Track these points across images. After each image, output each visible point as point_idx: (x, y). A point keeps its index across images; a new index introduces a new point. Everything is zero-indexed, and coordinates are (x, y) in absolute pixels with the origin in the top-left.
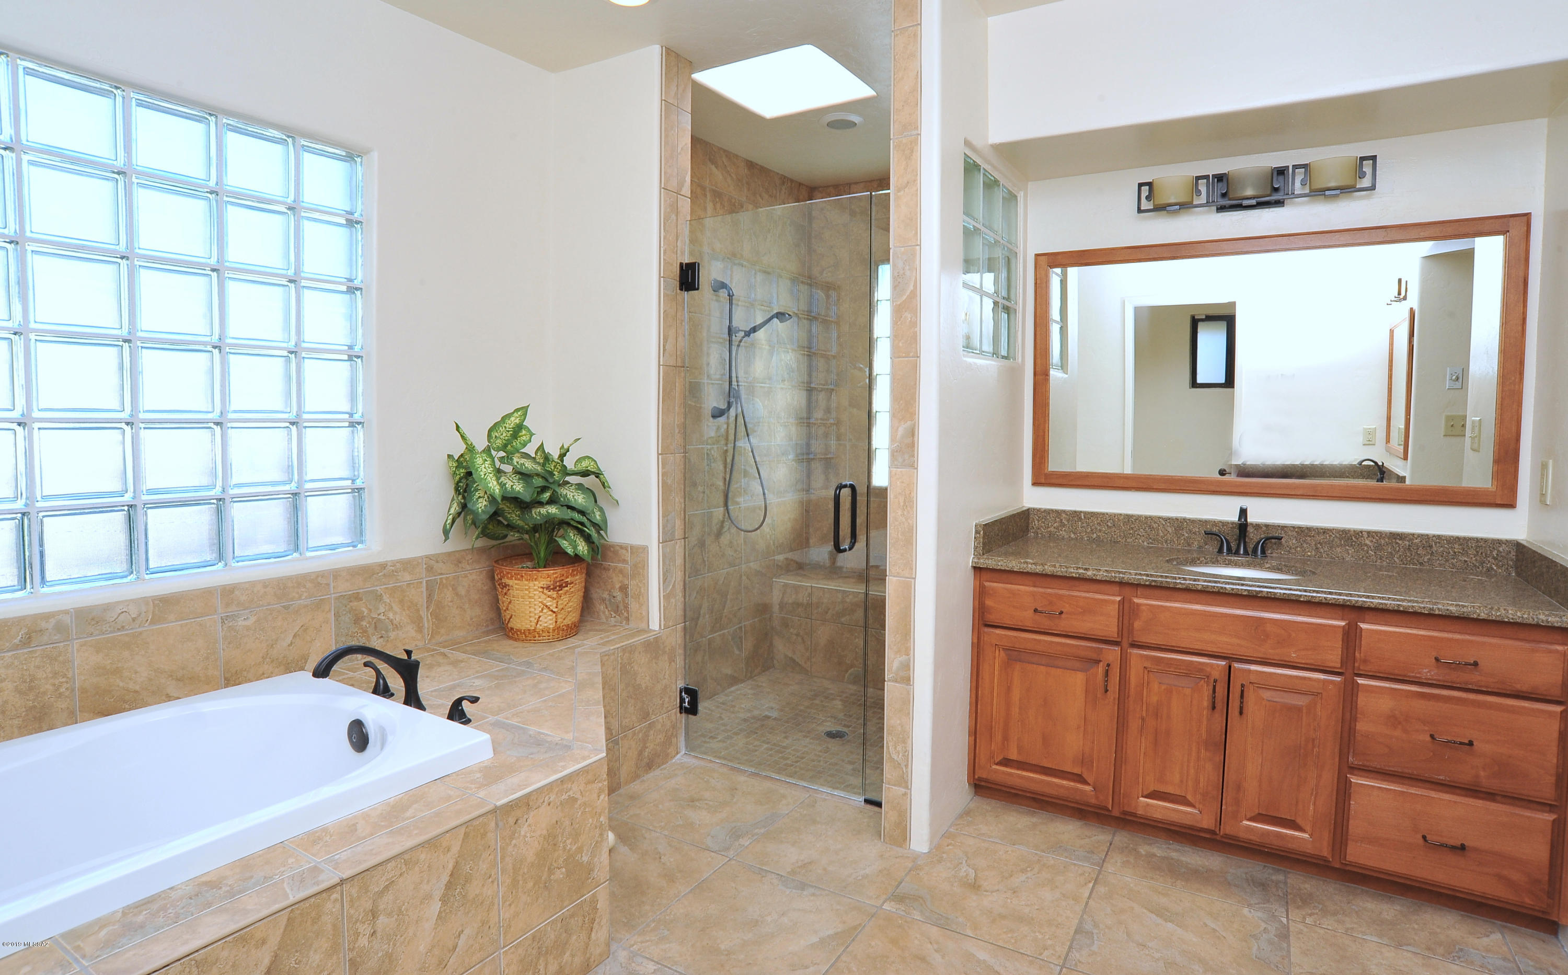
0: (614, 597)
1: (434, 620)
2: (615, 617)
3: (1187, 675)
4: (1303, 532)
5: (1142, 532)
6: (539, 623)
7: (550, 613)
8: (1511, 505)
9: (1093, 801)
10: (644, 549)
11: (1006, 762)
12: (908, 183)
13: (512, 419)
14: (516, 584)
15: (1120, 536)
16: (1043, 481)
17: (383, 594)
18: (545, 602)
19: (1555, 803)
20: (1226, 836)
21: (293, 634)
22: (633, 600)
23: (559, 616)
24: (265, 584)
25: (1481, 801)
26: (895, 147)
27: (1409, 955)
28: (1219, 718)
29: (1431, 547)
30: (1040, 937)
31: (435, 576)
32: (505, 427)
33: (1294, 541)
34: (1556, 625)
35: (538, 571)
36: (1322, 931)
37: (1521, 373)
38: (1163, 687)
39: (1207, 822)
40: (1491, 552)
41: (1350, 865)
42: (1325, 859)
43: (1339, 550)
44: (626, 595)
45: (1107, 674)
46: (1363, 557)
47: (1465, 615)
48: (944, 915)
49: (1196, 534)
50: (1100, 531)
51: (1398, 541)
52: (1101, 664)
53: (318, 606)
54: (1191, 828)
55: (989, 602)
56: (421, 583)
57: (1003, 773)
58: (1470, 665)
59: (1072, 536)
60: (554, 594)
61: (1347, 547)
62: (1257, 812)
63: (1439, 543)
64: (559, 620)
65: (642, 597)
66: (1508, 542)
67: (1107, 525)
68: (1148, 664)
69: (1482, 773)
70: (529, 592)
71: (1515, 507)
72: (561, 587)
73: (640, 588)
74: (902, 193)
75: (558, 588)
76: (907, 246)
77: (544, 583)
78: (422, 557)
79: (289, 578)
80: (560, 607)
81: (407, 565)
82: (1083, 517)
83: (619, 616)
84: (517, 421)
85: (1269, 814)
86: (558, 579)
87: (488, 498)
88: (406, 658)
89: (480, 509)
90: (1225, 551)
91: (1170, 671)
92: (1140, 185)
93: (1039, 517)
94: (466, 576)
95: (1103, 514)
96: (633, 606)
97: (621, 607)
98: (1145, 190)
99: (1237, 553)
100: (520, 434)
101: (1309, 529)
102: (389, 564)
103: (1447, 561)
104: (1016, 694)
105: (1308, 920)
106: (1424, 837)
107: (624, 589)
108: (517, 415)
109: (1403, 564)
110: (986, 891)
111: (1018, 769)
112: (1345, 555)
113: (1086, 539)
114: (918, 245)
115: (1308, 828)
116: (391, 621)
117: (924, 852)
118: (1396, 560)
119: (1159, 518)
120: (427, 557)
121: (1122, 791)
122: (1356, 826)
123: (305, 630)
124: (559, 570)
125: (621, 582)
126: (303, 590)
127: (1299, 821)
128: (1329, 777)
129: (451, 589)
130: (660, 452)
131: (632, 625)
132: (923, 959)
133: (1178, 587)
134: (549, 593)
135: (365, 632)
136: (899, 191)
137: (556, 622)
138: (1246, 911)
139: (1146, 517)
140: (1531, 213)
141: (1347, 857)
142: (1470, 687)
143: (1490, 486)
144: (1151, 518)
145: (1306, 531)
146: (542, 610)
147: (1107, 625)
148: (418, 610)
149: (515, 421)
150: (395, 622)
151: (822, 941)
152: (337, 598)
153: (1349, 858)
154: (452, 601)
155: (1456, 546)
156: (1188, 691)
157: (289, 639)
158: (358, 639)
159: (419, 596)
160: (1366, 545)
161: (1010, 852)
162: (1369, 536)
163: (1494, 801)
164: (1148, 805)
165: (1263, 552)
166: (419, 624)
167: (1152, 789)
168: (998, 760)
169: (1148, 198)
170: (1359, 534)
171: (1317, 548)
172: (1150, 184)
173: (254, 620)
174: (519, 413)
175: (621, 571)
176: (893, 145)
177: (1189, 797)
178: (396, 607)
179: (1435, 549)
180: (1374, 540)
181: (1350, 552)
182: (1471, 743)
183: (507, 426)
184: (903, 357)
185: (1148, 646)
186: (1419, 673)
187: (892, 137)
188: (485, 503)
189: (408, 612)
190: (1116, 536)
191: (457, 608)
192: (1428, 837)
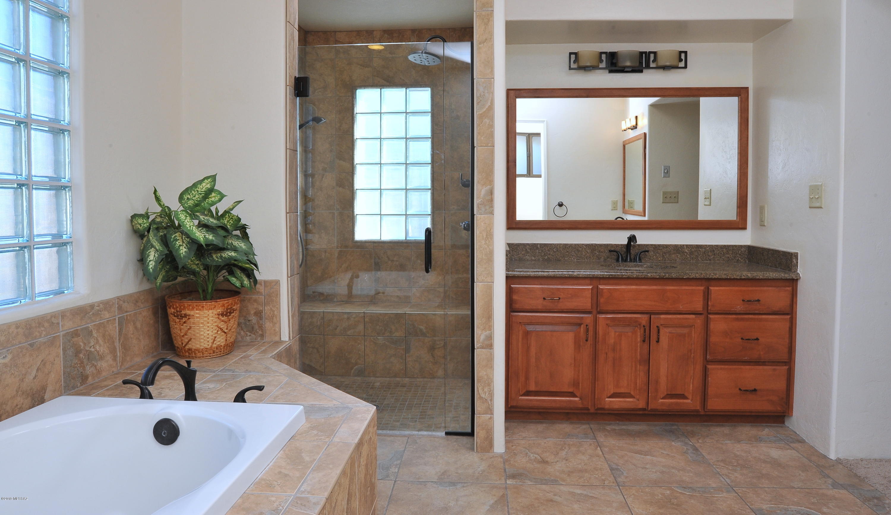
0: (249, 321)
1: (123, 350)
2: (250, 335)
3: (629, 325)
4: (656, 247)
5: (573, 253)
6: (215, 342)
7: (223, 333)
8: (745, 228)
9: (580, 406)
10: (277, 283)
11: (528, 393)
12: (486, 39)
13: (204, 184)
14: (197, 313)
15: (561, 256)
16: (514, 226)
17: (93, 330)
18: (219, 325)
19: (787, 361)
20: (652, 410)
21: (36, 368)
22: (267, 321)
23: (229, 335)
24: (17, 325)
25: (761, 366)
26: (477, 16)
27: (745, 444)
28: (646, 346)
29: (714, 251)
30: (597, 476)
31: (123, 313)
32: (198, 191)
33: (652, 253)
34: (788, 278)
35: (216, 302)
36: (708, 444)
37: (747, 164)
38: (617, 334)
39: (641, 404)
40: (738, 251)
41: (709, 411)
42: (697, 411)
43: (673, 256)
44: (261, 318)
45: (587, 330)
46: (684, 259)
47: (754, 278)
48: (542, 479)
49: (602, 253)
50: (549, 254)
51: (700, 249)
52: (582, 326)
53: (52, 342)
54: (633, 410)
55: (515, 297)
56: (115, 319)
57: (527, 400)
58: (756, 301)
59: (533, 258)
60: (225, 318)
61: (677, 254)
62: (666, 393)
63: (717, 249)
64: (228, 339)
65: (275, 318)
66: (745, 246)
67: (554, 251)
68: (609, 322)
69: (762, 353)
70: (208, 319)
71: (746, 229)
72: (230, 313)
73: (274, 311)
74: (482, 45)
75: (228, 314)
76: (486, 78)
77: (220, 310)
78: (114, 298)
79: (33, 319)
80: (229, 328)
81: (107, 305)
82: (539, 247)
83: (254, 334)
84: (209, 186)
85: (672, 393)
86: (229, 307)
87: (187, 246)
88: (187, 366)
89: (182, 255)
90: (620, 260)
91: (621, 324)
92: (571, 54)
93: (513, 249)
94: (141, 313)
95: (551, 244)
96: (268, 325)
97: (256, 327)
98: (573, 57)
99: (626, 261)
100: (210, 196)
101: (659, 245)
102: (96, 305)
103: (721, 257)
104: (533, 351)
105: (700, 441)
106: (740, 389)
107: (259, 314)
108: (208, 182)
109: (702, 260)
110: (552, 463)
111: (535, 396)
112: (676, 258)
113: (541, 260)
114: (493, 78)
115: (690, 397)
116: (98, 352)
117: (503, 452)
118: (699, 259)
119: (583, 244)
120: (118, 298)
121: (596, 397)
122: (711, 391)
123: (44, 364)
124: (231, 300)
125: (256, 309)
126: (43, 329)
127: (686, 394)
128: (699, 368)
129: (132, 324)
130: (288, 212)
131: (267, 339)
132: (551, 501)
133: (623, 277)
134: (223, 318)
135: (82, 363)
136: (480, 43)
137: (226, 340)
138: (673, 443)
139: (575, 245)
140: (748, 87)
141: (708, 407)
142: (756, 312)
143: (735, 219)
144: (578, 245)
145: (658, 247)
146: (218, 331)
147: (586, 302)
148: (113, 342)
149: (206, 186)
150: (100, 353)
151: (492, 506)
152: (64, 335)
153: (709, 408)
154: (133, 334)
155: (724, 250)
156: (630, 334)
157: (34, 373)
158: (78, 369)
159: (113, 330)
160: (686, 252)
161: (547, 443)
162: (687, 248)
163: (765, 365)
164: (611, 401)
165: (640, 259)
166: (114, 354)
167: (612, 392)
168: (523, 393)
169: (574, 62)
170: (682, 246)
171: (663, 256)
172: (576, 54)
173: (10, 358)
174: (209, 180)
175: (255, 301)
176: (476, 15)
177: (632, 393)
178: (101, 342)
179: (715, 252)
180: (689, 250)
181: (679, 256)
182: (757, 339)
183: (199, 190)
184: (484, 146)
185: (607, 312)
186: (736, 309)
187: (475, 10)
188: (185, 250)
189: (108, 344)
190: (558, 257)
191: (136, 339)
192: (742, 389)
